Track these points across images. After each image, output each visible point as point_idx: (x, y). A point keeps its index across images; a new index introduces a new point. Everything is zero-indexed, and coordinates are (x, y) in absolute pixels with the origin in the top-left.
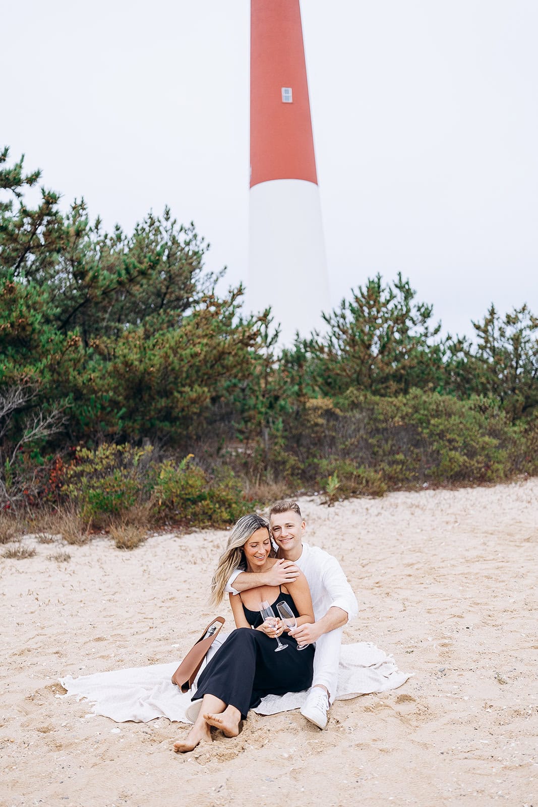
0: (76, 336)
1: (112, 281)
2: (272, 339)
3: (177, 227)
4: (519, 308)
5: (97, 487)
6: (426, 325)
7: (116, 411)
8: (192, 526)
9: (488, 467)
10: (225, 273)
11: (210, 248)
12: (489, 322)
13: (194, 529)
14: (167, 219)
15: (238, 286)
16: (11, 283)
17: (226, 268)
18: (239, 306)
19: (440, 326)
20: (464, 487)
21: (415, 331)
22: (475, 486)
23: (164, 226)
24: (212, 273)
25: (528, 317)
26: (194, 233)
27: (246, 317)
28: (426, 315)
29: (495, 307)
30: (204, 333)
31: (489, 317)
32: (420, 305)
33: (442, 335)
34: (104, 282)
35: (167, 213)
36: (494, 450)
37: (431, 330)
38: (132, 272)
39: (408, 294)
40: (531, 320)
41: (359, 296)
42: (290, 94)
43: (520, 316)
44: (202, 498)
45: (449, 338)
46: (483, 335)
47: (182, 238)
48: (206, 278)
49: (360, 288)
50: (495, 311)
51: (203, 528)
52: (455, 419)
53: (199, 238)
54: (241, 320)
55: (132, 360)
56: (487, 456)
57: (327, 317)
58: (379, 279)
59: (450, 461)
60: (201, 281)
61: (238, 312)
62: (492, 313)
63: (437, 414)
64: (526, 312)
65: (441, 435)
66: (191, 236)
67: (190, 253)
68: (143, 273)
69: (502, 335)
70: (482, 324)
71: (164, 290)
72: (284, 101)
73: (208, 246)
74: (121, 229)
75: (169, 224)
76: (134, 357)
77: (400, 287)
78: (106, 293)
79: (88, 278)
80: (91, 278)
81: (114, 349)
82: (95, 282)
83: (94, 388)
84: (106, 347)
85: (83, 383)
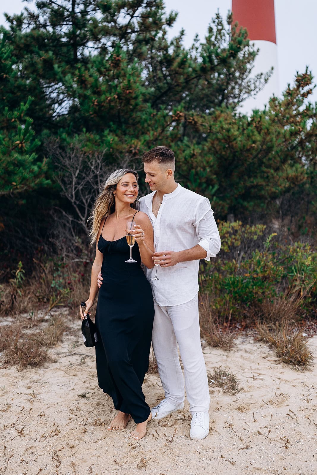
0: (181, 112)
1: (194, 70)
14: (229, 23)
16: (118, 56)
18: (306, 95)
24: (262, 74)
34: (189, 69)
38: (214, 59)
48: (256, 78)
60: (252, 81)
67: (246, 54)
68: (224, 62)
73: (258, 51)
75: (231, 27)
78: (188, 81)
79: (175, 64)
80: (179, 63)
81: (210, 127)
82: (183, 68)
83: (192, 165)
84: (202, 125)
85: (185, 159)
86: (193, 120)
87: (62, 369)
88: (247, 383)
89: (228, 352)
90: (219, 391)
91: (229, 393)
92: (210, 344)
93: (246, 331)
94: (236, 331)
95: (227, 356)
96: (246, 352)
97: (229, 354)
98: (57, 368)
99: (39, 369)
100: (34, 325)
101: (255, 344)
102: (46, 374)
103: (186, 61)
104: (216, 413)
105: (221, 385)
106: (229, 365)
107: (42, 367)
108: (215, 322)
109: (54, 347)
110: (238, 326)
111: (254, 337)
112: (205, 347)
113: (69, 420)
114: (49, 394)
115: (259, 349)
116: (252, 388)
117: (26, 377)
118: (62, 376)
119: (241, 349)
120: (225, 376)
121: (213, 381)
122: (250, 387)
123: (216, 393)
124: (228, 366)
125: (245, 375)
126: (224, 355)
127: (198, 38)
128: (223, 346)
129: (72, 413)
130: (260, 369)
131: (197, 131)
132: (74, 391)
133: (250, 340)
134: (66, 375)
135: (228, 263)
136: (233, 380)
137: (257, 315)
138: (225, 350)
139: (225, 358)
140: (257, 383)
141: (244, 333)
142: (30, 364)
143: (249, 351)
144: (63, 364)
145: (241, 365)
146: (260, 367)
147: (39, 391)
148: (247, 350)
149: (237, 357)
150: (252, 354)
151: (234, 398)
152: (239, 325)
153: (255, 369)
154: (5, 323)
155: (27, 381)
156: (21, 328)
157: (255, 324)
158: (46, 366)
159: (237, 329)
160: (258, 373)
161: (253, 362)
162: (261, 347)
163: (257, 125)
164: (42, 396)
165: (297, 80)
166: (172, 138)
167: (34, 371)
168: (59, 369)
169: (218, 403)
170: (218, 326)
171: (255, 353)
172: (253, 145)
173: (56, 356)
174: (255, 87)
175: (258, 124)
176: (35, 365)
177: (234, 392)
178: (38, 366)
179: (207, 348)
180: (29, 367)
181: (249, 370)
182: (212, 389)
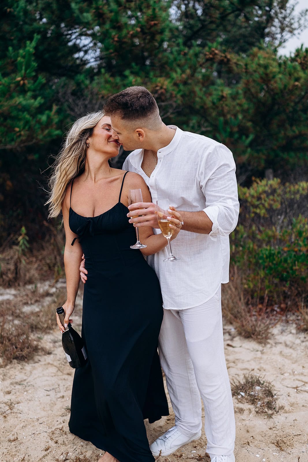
7: (244, 137)
81: (246, 66)
84: (236, 64)
85: (214, 103)
86: (226, 57)
87: (55, 363)
88: (289, 398)
89: (263, 345)
90: (250, 410)
91: (263, 414)
92: (240, 334)
93: (286, 316)
94: (273, 316)
95: (262, 352)
96: (286, 345)
97: (265, 348)
98: (49, 364)
99: (26, 364)
100: (37, 301)
101: (298, 335)
102: (35, 372)
104: (244, 451)
105: (253, 400)
106: (265, 366)
107: (31, 361)
108: (247, 304)
109: (51, 332)
110: (276, 309)
111: (296, 324)
112: (234, 337)
113: (46, 451)
114: (31, 403)
115: (304, 344)
116: (296, 406)
117: (9, 375)
118: (53, 375)
119: (280, 341)
120: (259, 386)
121: (243, 394)
122: (292, 405)
123: (246, 412)
124: (263, 368)
125: (286, 383)
126: (257, 351)
128: (257, 338)
129: (52, 439)
130: (305, 374)
131: (230, 70)
132: (63, 400)
133: (292, 328)
134: (59, 373)
135: (265, 231)
136: (269, 393)
137: (301, 296)
138: (260, 343)
139: (259, 354)
140: (301, 398)
141: (284, 318)
142: (16, 358)
143: (291, 345)
144: (58, 357)
145: (279, 366)
146: (305, 371)
147: (19, 399)
148: (288, 343)
149: (274, 354)
150: (294, 349)
151: (270, 423)
152: (278, 308)
153: (299, 374)
154: (6, 297)
155: (8, 382)
156: (21, 303)
157: (297, 306)
158: (36, 360)
159: (275, 313)
160: (303, 381)
161: (296, 362)
162: (305, 340)
163: (303, 62)
164: (20, 407)
167: (20, 366)
168: (52, 364)
169: (248, 431)
170: (252, 309)
171: (298, 348)
172: (297, 83)
173: (51, 345)
174: (300, 26)
175: (304, 60)
176: (22, 359)
177: (270, 412)
178: (26, 360)
179: (237, 339)
180: (15, 361)
181: (290, 374)
182: (241, 406)
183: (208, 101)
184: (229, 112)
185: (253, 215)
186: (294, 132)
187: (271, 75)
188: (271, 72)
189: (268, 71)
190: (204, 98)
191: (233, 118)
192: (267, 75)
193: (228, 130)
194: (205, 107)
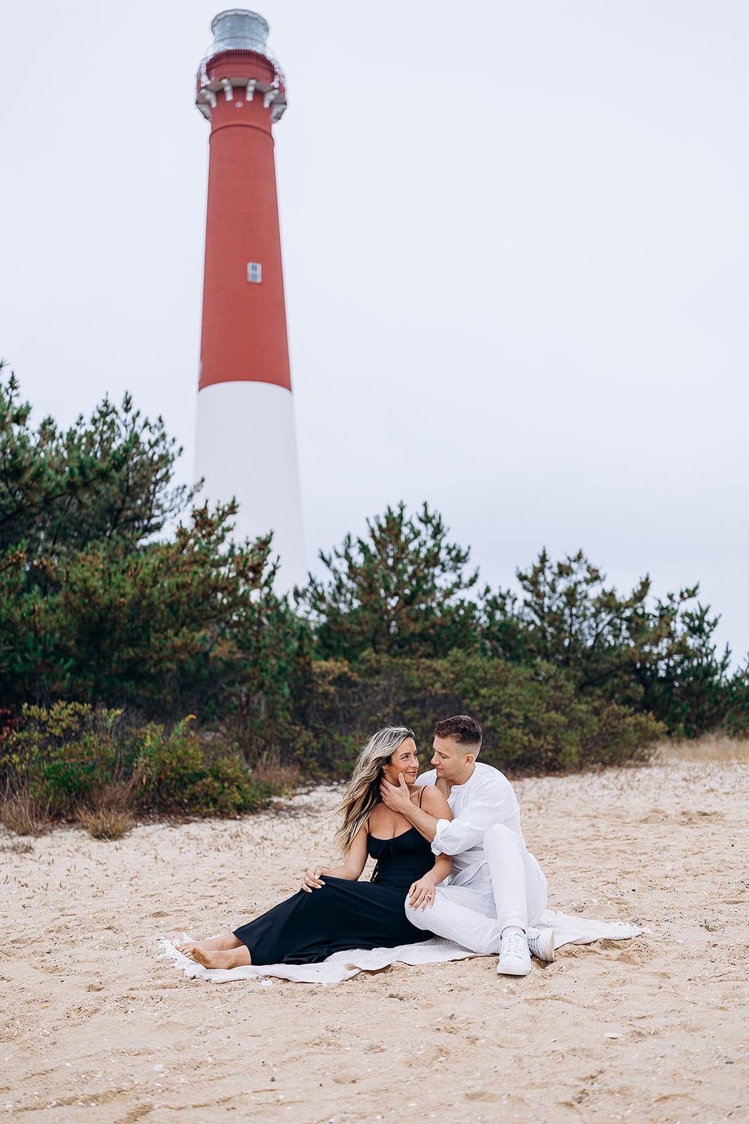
0: (21, 552)
1: (58, 485)
2: (269, 576)
3: (140, 422)
4: (573, 555)
5: (56, 759)
6: (459, 572)
7: (62, 660)
8: (188, 815)
9: (557, 751)
10: (202, 486)
11: (183, 453)
12: (539, 571)
13: (191, 818)
14: (127, 410)
15: (229, 501)
17: (203, 480)
18: (229, 529)
19: (476, 576)
20: (529, 776)
21: (444, 580)
22: (542, 775)
23: (123, 419)
24: (185, 487)
25: (585, 567)
26: (161, 432)
27: (239, 544)
28: (459, 559)
29: (547, 552)
30: (192, 559)
31: (538, 565)
32: (451, 546)
33: (479, 586)
34: (49, 484)
35: (128, 402)
36: (562, 730)
37: (466, 579)
38: (88, 472)
39: (437, 531)
40: (588, 571)
41: (376, 528)
42: (259, 271)
43: (574, 566)
44: (202, 776)
45: (488, 591)
46: (531, 588)
47: (145, 437)
48: (175, 493)
49: (377, 518)
50: (547, 558)
51: (204, 817)
52: (512, 689)
53: (169, 439)
54: (233, 547)
55: (95, 587)
56: (555, 738)
57: (327, 557)
58: (402, 510)
59: (512, 740)
60: (169, 497)
61: (228, 536)
62: (543, 559)
63: (486, 683)
64: (582, 561)
65: (495, 710)
66: (157, 434)
67: (156, 458)
68: (103, 475)
69: (553, 590)
70: (530, 573)
71: (119, 504)
72: (250, 279)
73: (181, 450)
74: (54, 424)
75: (129, 416)
76: (96, 583)
77: (427, 520)
78: (48, 500)
79: (27, 476)
80: (32, 475)
81: (68, 573)
82: (38, 482)
83: (36, 626)
84: (57, 570)
85: (23, 618)
86: (41, 563)
103: (43, 472)
110: (61, 821)
115: (76, 834)
119: (57, 836)
127: (83, 421)
128: (34, 833)
131: (48, 579)
143: (64, 835)
151: (24, 856)
152: (64, 819)
162: (79, 833)
165: (193, 516)
166: (9, 588)
172: (122, 600)
174: (173, 507)
179: (16, 836)
183: (17, 615)
184: (45, 628)
185: (48, 735)
186: (128, 653)
187: (92, 590)
188: (91, 586)
189: (89, 584)
190: (13, 609)
191: (48, 636)
192: (87, 590)
193: (40, 647)
194: (13, 621)
